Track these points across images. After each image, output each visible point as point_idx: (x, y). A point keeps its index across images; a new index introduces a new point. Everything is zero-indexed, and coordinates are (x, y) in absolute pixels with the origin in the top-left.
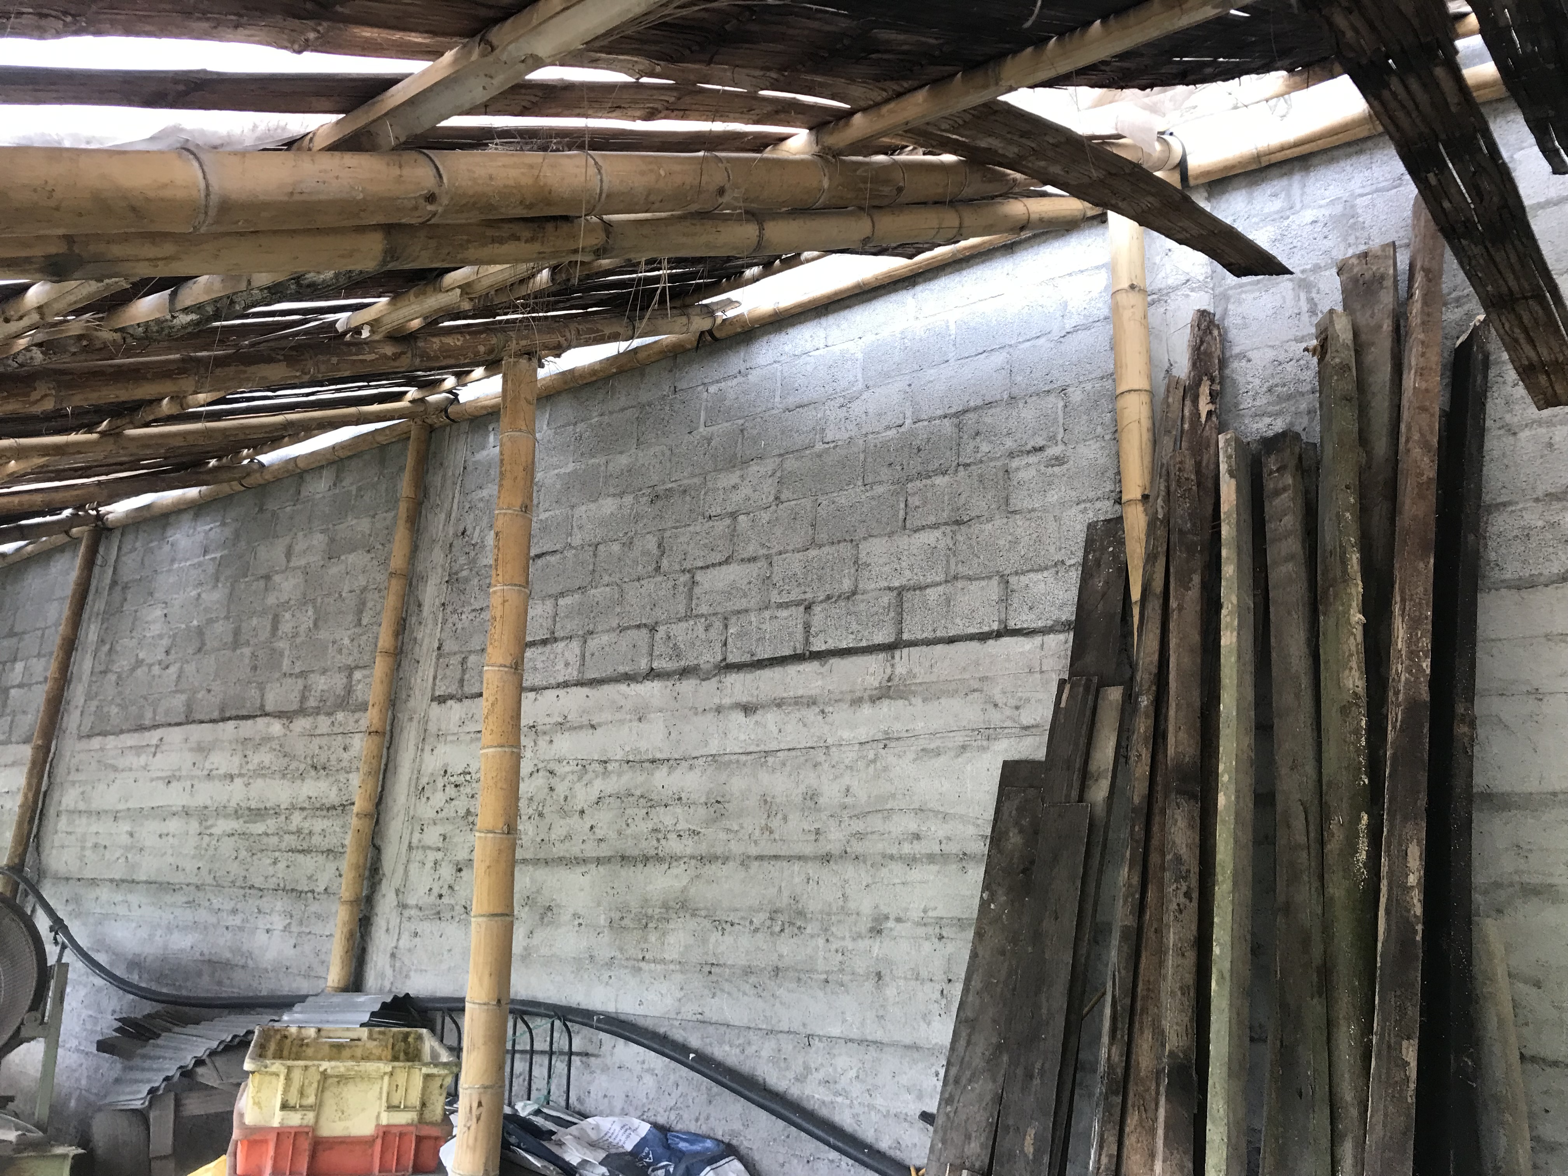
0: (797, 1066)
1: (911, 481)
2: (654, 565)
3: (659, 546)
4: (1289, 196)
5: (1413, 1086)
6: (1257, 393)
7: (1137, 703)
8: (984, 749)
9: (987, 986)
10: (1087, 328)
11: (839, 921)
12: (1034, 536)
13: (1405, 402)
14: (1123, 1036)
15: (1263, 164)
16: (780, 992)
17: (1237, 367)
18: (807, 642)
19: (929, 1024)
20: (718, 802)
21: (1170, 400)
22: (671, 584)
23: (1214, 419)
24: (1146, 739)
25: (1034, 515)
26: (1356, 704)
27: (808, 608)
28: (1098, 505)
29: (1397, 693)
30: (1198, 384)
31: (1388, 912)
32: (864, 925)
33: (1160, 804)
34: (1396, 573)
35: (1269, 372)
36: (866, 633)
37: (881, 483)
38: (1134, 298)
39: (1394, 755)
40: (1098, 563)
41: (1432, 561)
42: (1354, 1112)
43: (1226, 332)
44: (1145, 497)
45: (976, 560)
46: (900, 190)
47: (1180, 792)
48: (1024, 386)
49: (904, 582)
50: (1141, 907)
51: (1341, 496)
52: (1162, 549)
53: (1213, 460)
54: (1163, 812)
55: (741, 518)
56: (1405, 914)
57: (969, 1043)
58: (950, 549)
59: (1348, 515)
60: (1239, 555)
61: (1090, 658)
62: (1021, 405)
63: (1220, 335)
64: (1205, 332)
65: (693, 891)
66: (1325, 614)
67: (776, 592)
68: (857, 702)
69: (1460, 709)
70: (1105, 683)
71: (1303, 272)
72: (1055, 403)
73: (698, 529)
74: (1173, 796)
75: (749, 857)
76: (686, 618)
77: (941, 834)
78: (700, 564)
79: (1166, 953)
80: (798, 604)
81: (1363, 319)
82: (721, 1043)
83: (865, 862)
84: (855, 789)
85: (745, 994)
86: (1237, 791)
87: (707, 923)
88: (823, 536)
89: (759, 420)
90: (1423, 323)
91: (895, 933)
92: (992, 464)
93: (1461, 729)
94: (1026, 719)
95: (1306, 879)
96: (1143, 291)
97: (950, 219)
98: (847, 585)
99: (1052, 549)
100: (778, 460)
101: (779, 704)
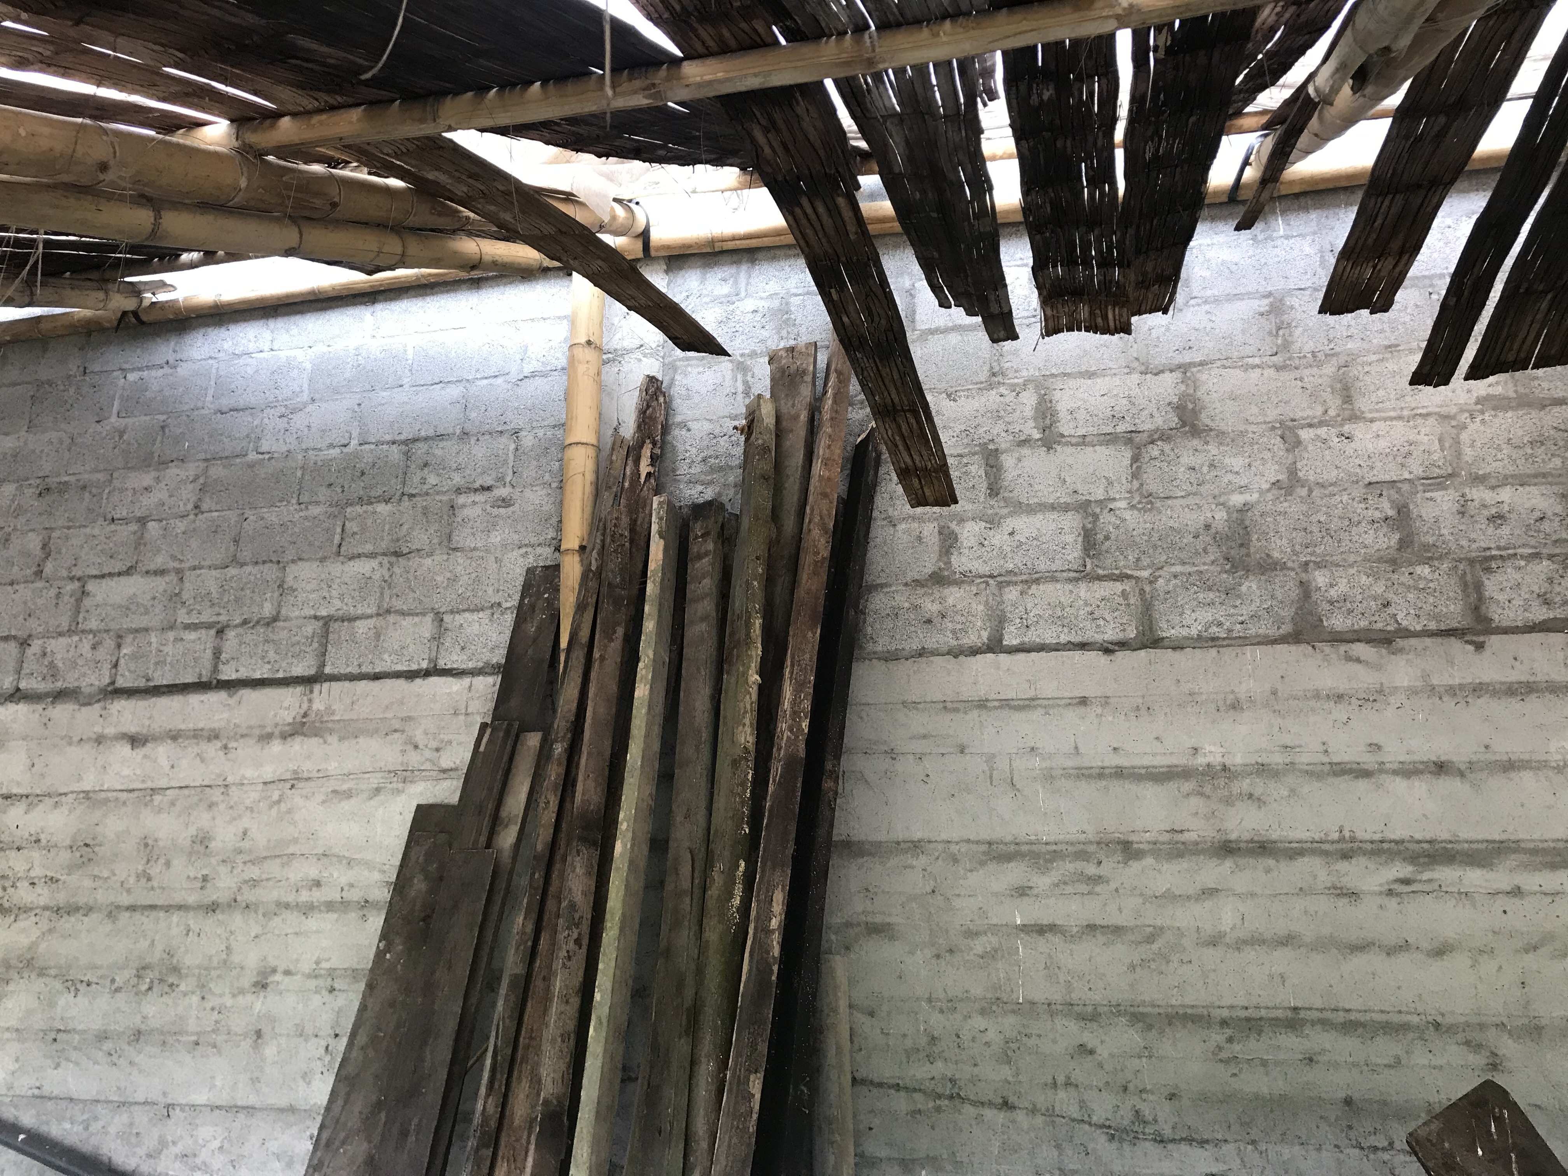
0: (150, 1142)
1: (351, 505)
2: (34, 569)
3: (44, 546)
4: (736, 282)
5: (755, 1116)
6: (693, 462)
7: (551, 749)
8: (399, 792)
9: (374, 1040)
10: (544, 375)
11: (219, 976)
12: (474, 575)
13: (812, 488)
14: (500, 1087)
15: (717, 250)
16: (139, 1059)
17: (677, 433)
18: (215, 669)
19: (309, 1083)
20: (87, 845)
21: (614, 458)
22: (53, 592)
23: (652, 481)
24: (556, 786)
25: (476, 554)
26: (746, 758)
27: (220, 632)
28: (539, 550)
29: (779, 749)
30: (640, 445)
31: (751, 955)
32: (247, 981)
33: (562, 851)
34: (790, 639)
35: (705, 443)
36: (284, 664)
37: (317, 503)
38: (589, 354)
39: (771, 807)
40: (533, 607)
41: (819, 631)
42: (704, 1145)
43: (671, 401)
44: (582, 548)
45: (411, 595)
46: (334, 205)
47: (583, 839)
48: (477, 423)
49: (332, 611)
50: (533, 953)
51: (750, 566)
52: (592, 601)
53: (647, 520)
54: (564, 860)
55: (151, 525)
56: (765, 956)
57: (346, 1102)
58: (385, 581)
59: (755, 583)
60: (659, 612)
61: (514, 702)
62: (473, 441)
63: (665, 402)
64: (652, 397)
65: (43, 947)
66: (728, 673)
67: (184, 611)
68: (266, 738)
69: (829, 766)
70: (525, 728)
71: (742, 355)
72: (506, 444)
73: (96, 532)
74: (575, 844)
75: (118, 907)
76: (70, 632)
77: (344, 881)
78: (95, 572)
79: (551, 1001)
80: (208, 626)
81: (786, 408)
82: (60, 1119)
83: (256, 912)
84: (254, 832)
85: (96, 1063)
86: (633, 839)
87: (58, 985)
88: (246, 554)
89: (185, 418)
90: (832, 419)
91: (281, 987)
92: (438, 498)
93: (828, 784)
94: (446, 762)
95: (686, 923)
96: (599, 349)
97: (393, 245)
98: (268, 610)
99: (490, 591)
100: (203, 465)
101: (174, 736)
